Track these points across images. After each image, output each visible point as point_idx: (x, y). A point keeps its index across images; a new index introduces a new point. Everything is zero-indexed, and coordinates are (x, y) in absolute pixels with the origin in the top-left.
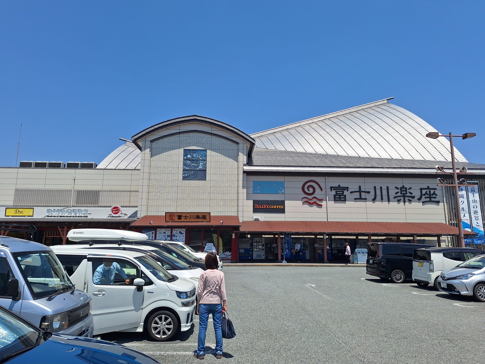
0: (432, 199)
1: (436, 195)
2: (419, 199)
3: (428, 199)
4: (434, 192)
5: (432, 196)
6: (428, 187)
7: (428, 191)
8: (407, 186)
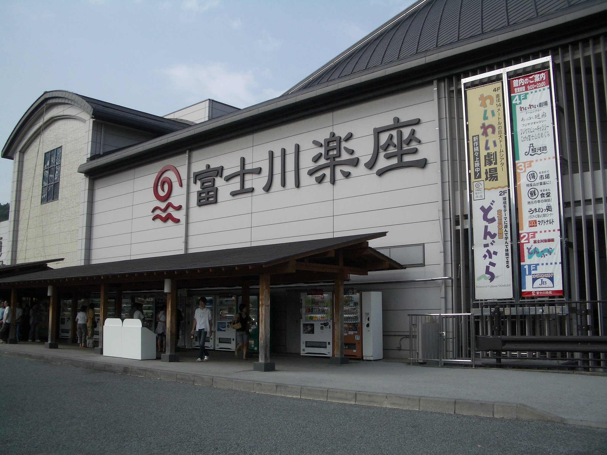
0: (407, 158)
1: (419, 142)
2: (370, 165)
3: (394, 161)
4: (413, 132)
5: (405, 147)
6: (397, 120)
7: (394, 133)
8: (341, 132)
